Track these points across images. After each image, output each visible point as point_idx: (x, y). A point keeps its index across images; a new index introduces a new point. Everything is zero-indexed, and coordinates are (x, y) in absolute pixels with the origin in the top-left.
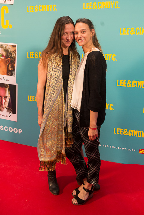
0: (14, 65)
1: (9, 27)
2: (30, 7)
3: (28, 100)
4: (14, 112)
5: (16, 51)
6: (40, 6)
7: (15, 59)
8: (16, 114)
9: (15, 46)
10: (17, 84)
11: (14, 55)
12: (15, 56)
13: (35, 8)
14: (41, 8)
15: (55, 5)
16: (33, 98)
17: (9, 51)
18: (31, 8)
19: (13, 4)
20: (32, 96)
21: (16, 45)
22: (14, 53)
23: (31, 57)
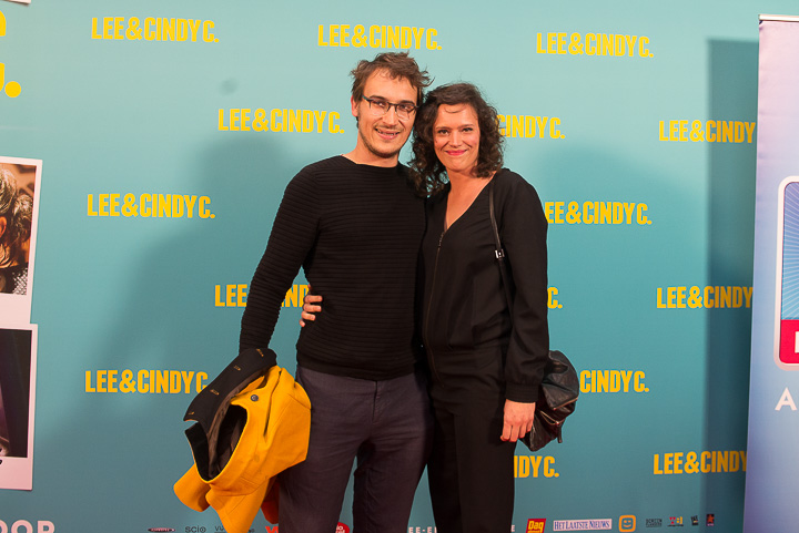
0: (24, 246)
1: (3, 91)
2: (106, 20)
3: (89, 389)
4: (18, 449)
5: (33, 190)
6: (150, 20)
7: (28, 224)
8: (25, 455)
9: (33, 169)
10: (34, 328)
11: (26, 207)
12: (31, 209)
13: (126, 27)
14: (153, 28)
16: (112, 380)
18: (112, 23)
20: (104, 372)
21: (38, 163)
22: (23, 197)
23: (106, 214)
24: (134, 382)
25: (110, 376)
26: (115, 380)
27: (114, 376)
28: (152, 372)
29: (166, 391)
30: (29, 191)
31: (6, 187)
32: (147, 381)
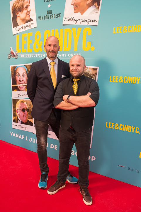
1: (90, 49)
2: (117, 28)
3: (107, 127)
5: (96, 75)
6: (130, 27)
11: (94, 79)
12: (96, 79)
17: (88, 74)
18: (119, 28)
19: (97, 25)
20: (111, 123)
21: (98, 68)
22: (94, 76)
23: (115, 82)
24: (118, 127)
25: (112, 124)
26: (114, 126)
27: (113, 124)
28: (124, 125)
29: (127, 131)
30: (95, 75)
31: (90, 74)
32: (122, 127)
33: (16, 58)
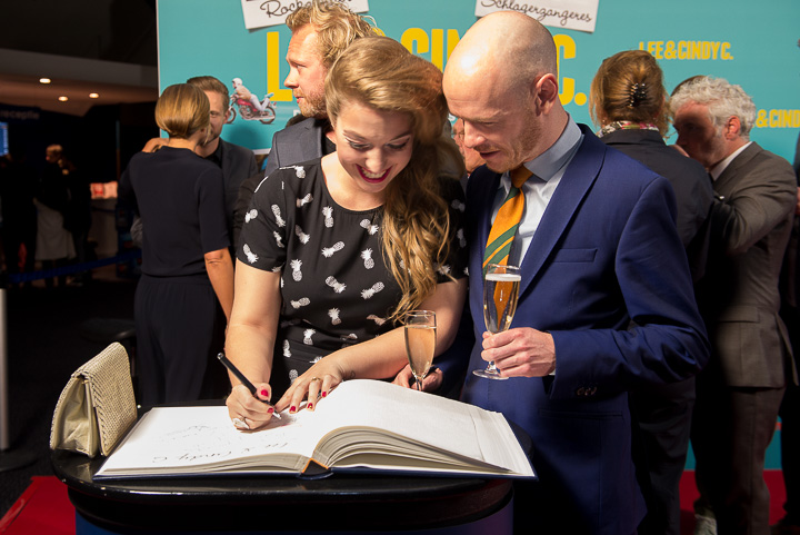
1: (573, 101)
2: (650, 44)
6: (682, 44)
13: (665, 49)
14: (684, 49)
15: (727, 45)
18: (654, 46)
19: (592, 30)
33: (269, 123)
